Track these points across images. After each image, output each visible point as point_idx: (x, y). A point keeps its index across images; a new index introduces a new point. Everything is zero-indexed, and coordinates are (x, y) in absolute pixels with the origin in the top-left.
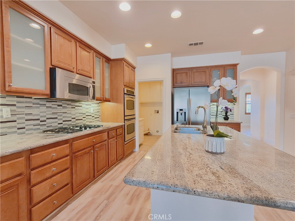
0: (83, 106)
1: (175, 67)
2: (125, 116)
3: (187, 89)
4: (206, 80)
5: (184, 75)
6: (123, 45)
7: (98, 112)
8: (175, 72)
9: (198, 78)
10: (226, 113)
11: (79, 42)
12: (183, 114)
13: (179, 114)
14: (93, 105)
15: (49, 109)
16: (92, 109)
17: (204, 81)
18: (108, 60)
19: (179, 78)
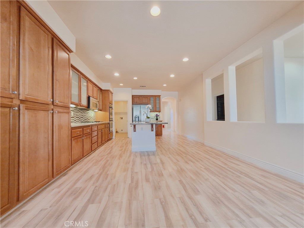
0: (90, 113)
1: (133, 95)
2: (110, 118)
3: (139, 106)
4: (148, 101)
5: (138, 98)
6: (109, 84)
7: (94, 116)
8: (133, 97)
9: (145, 100)
10: (157, 117)
11: (94, 84)
12: (138, 118)
13: (136, 118)
14: (93, 112)
15: (81, 113)
16: (93, 114)
17: (147, 102)
18: (101, 90)
19: (135, 100)
